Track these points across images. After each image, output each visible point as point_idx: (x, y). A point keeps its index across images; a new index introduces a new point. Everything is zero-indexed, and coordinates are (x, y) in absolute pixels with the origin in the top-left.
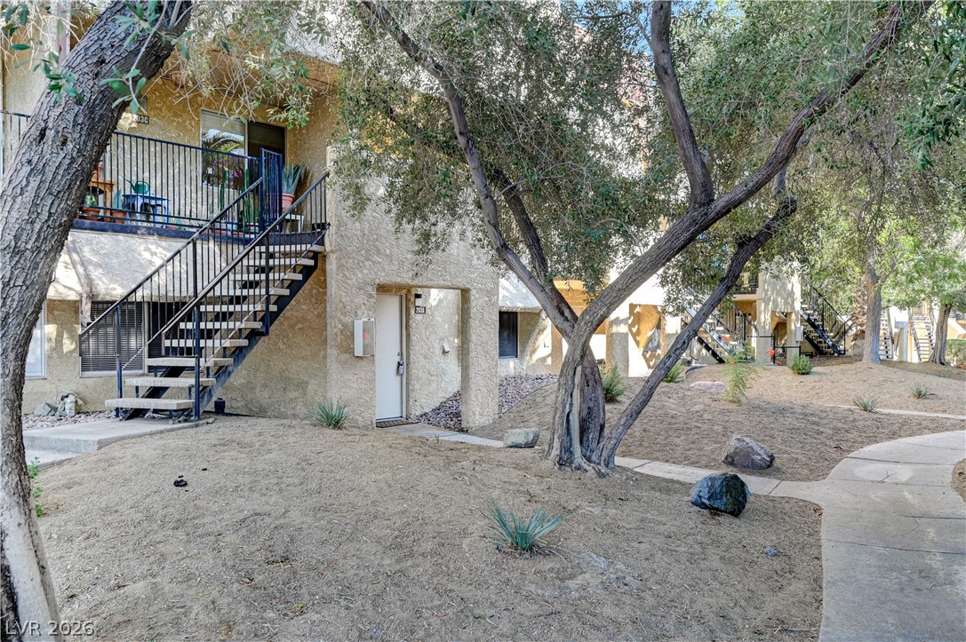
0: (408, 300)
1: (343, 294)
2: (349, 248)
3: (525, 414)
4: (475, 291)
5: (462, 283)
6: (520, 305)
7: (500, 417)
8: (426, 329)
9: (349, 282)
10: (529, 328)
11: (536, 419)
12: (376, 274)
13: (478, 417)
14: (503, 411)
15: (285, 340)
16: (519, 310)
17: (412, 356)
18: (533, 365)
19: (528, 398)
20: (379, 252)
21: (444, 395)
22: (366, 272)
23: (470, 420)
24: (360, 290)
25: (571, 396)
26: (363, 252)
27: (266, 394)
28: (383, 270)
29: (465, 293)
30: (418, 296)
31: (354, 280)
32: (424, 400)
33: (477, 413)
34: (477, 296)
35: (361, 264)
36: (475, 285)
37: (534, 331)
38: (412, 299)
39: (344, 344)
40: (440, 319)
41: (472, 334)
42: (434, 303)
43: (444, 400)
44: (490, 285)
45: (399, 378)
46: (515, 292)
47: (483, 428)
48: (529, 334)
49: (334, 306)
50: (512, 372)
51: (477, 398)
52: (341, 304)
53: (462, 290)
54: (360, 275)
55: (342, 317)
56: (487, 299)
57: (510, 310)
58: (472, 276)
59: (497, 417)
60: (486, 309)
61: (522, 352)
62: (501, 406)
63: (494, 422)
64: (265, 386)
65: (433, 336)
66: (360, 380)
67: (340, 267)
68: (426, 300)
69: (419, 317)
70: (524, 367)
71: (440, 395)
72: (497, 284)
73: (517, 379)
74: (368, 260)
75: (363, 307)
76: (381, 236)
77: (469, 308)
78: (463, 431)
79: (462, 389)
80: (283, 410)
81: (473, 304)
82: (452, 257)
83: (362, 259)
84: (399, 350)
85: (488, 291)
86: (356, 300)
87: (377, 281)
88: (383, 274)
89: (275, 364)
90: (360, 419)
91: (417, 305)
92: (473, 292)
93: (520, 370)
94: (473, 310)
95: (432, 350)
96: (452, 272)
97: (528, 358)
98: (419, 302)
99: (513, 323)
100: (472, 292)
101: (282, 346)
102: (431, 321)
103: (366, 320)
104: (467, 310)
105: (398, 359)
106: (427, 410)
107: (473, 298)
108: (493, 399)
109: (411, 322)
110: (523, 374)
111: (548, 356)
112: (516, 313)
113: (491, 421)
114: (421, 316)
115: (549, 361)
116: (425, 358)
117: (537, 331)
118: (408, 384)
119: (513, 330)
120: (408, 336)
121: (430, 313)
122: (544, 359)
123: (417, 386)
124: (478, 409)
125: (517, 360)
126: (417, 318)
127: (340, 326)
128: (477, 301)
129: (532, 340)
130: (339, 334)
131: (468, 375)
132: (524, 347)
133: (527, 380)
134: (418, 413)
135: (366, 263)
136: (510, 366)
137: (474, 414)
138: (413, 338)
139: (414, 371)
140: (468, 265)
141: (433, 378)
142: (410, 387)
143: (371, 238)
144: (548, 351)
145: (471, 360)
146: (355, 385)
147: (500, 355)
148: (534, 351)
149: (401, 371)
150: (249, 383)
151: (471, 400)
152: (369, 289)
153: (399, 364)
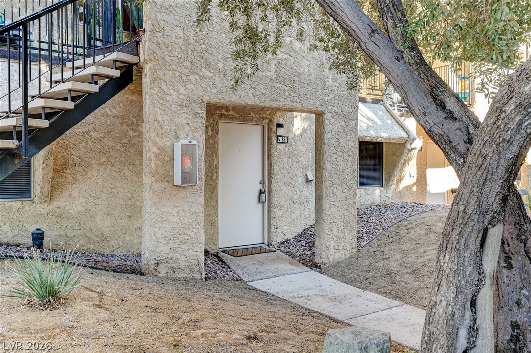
0: (270, 130)
1: (159, 111)
2: (167, 58)
3: (386, 249)
4: (330, 115)
5: (315, 105)
6: (385, 135)
7: (359, 251)
8: (289, 158)
9: (168, 98)
10: (395, 158)
11: (398, 257)
12: (204, 90)
13: (332, 252)
14: (362, 244)
15: (131, 167)
16: (383, 140)
17: (273, 184)
18: (400, 192)
19: (391, 229)
20: (208, 65)
21: (307, 222)
22: (190, 87)
23: (323, 255)
24: (182, 107)
25: (473, 303)
26: (187, 64)
27: (108, 222)
28: (214, 86)
29: (319, 116)
30: (280, 126)
31: (175, 96)
32: (286, 227)
33: (332, 247)
34: (332, 120)
35: (184, 78)
36: (329, 108)
37: (399, 161)
38: (274, 128)
39: (161, 171)
40: (303, 149)
41: (326, 162)
42: (298, 133)
43: (307, 227)
44: (347, 109)
45: (261, 205)
46: (379, 122)
47: (338, 264)
48: (394, 165)
49: (147, 126)
50: (377, 200)
51: (331, 231)
52: (156, 124)
53: (316, 114)
54: (182, 90)
55: (157, 139)
56: (343, 124)
57: (374, 140)
58: (326, 98)
59: (355, 251)
60: (343, 134)
61: (388, 181)
62: (359, 239)
63: (351, 257)
64: (108, 214)
65: (296, 166)
66: (182, 213)
67: (154, 80)
68: (289, 130)
69: (281, 146)
70: (390, 195)
71: (303, 222)
72: (356, 108)
73: (382, 208)
74: (193, 73)
75: (187, 128)
76: (211, 46)
77: (322, 133)
78: (316, 266)
79: (316, 221)
80: (128, 238)
81: (328, 128)
82: (302, 76)
83: (186, 71)
84: (260, 178)
85: (345, 116)
86: (177, 120)
87: (206, 99)
88: (214, 91)
89: (118, 192)
90: (183, 258)
91: (278, 134)
92: (328, 116)
93: (385, 198)
94: (328, 136)
95: (294, 178)
96: (301, 92)
97: (394, 186)
98: (281, 132)
99: (379, 154)
100: (326, 116)
101: (127, 174)
102: (295, 150)
103: (186, 142)
104: (320, 136)
105: (260, 187)
106: (289, 236)
107: (327, 122)
108: (350, 232)
109: (273, 151)
110: (389, 202)
111: (413, 185)
112: (382, 143)
113: (348, 256)
114: (283, 145)
115: (415, 189)
116: (288, 186)
117: (402, 161)
118: (269, 211)
119: (379, 160)
120: (270, 164)
121: (293, 142)
122: (409, 188)
123: (279, 214)
124: (332, 243)
125: (382, 189)
126: (279, 148)
127: (155, 149)
128: (332, 126)
129: (398, 170)
130: (153, 158)
131: (321, 206)
132: (390, 176)
133: (391, 209)
134: (280, 240)
135: (192, 77)
136: (375, 194)
137: (328, 248)
138: (276, 167)
139: (275, 199)
140: (321, 85)
141: (296, 206)
142: (272, 215)
143: (199, 49)
144: (414, 180)
145: (325, 189)
146: (175, 219)
147: (360, 184)
148: (400, 180)
149: (263, 199)
150: (88, 211)
151: (324, 233)
152: (196, 107)
153: (261, 192)
